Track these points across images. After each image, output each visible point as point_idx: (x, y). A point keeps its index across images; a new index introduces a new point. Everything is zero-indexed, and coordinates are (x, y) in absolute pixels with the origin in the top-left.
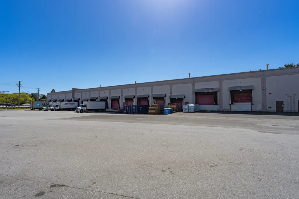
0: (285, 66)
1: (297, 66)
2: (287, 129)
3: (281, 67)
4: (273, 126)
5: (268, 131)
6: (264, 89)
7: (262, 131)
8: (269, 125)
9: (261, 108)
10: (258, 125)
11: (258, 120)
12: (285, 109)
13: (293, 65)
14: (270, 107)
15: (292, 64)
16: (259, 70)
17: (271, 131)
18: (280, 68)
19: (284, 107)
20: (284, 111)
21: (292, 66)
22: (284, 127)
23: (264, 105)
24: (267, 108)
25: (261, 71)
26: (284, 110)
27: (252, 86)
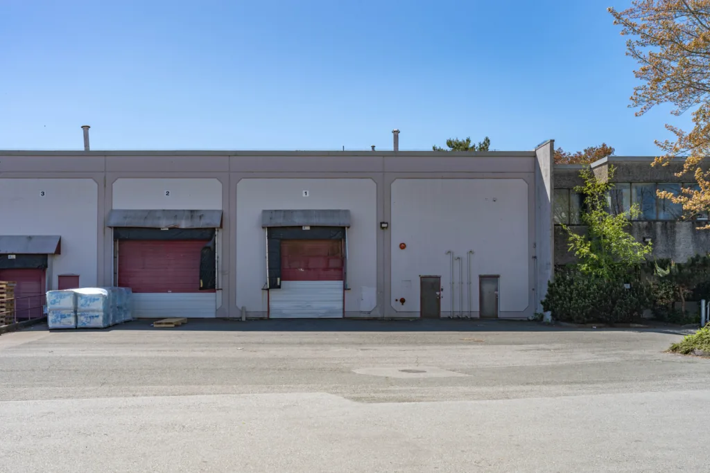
0: (450, 143)
1: (481, 149)
2: (443, 382)
3: (438, 148)
4: (405, 375)
5: (382, 395)
6: (384, 226)
7: (365, 395)
8: (392, 372)
9: (374, 303)
10: (357, 371)
11: (361, 354)
12: (446, 308)
13: (471, 145)
14: (403, 301)
15: (468, 140)
16: (370, 149)
17: (394, 392)
18: (434, 148)
19: (442, 300)
20: (442, 315)
21: (467, 149)
22: (434, 375)
23: (383, 290)
24: (393, 303)
25: (373, 153)
26: (442, 309)
27: (347, 212)
